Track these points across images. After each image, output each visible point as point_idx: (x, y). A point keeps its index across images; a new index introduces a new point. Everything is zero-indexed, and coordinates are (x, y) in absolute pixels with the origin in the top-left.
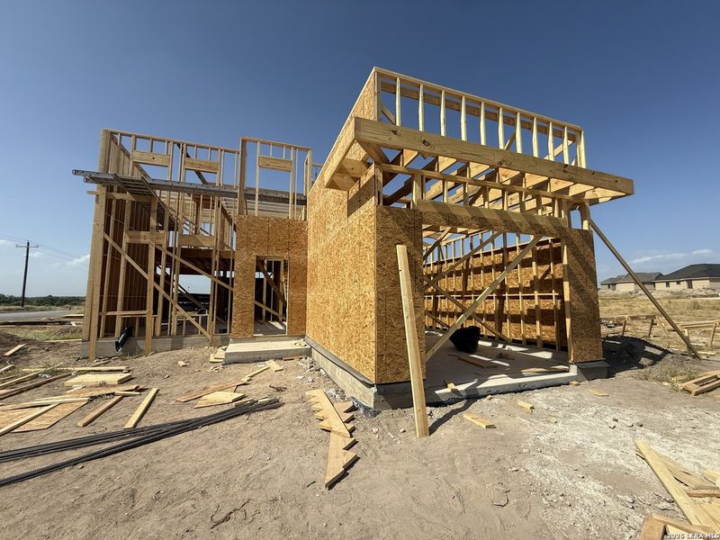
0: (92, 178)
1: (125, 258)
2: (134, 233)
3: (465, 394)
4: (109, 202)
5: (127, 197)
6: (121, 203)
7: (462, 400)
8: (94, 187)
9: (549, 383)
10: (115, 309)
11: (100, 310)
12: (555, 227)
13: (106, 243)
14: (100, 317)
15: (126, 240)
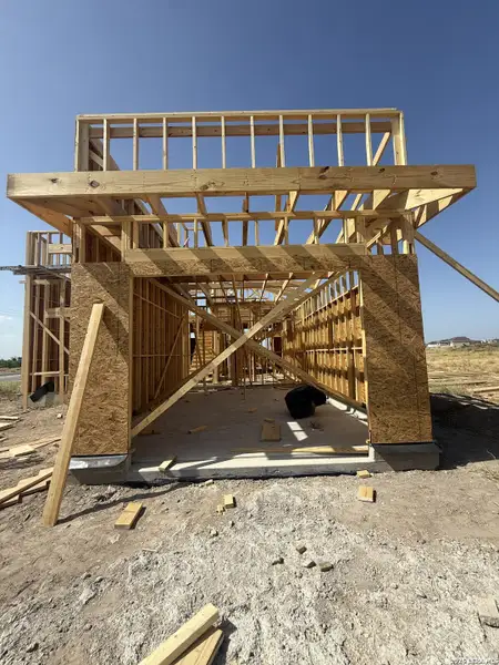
0: (20, 270)
1: (46, 330)
2: (51, 310)
3: (179, 475)
4: (33, 287)
5: (45, 282)
6: (42, 287)
7: (173, 482)
8: (23, 277)
9: (318, 470)
10: (39, 370)
11: (30, 371)
12: (341, 258)
13: (32, 320)
14: (30, 378)
15: (46, 315)
